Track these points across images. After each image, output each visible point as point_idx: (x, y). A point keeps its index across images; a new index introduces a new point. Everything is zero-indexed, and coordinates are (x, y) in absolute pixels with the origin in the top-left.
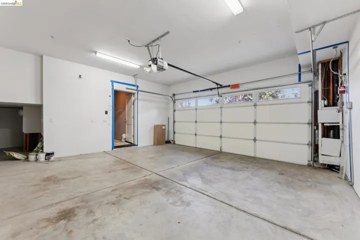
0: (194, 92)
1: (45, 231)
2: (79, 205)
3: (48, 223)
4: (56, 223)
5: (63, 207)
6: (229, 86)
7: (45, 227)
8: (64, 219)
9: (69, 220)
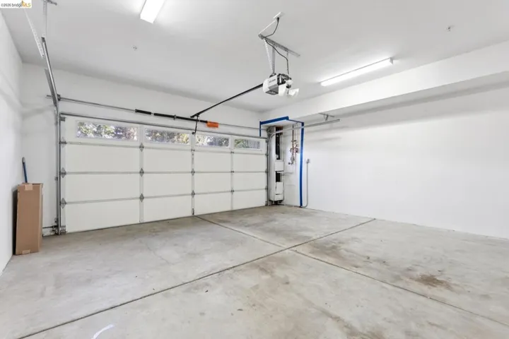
0: (138, 111)
1: (458, 283)
2: (408, 280)
3: (453, 286)
4: (446, 282)
5: (425, 289)
6: (206, 122)
7: (456, 285)
8: (435, 279)
9: (432, 276)
